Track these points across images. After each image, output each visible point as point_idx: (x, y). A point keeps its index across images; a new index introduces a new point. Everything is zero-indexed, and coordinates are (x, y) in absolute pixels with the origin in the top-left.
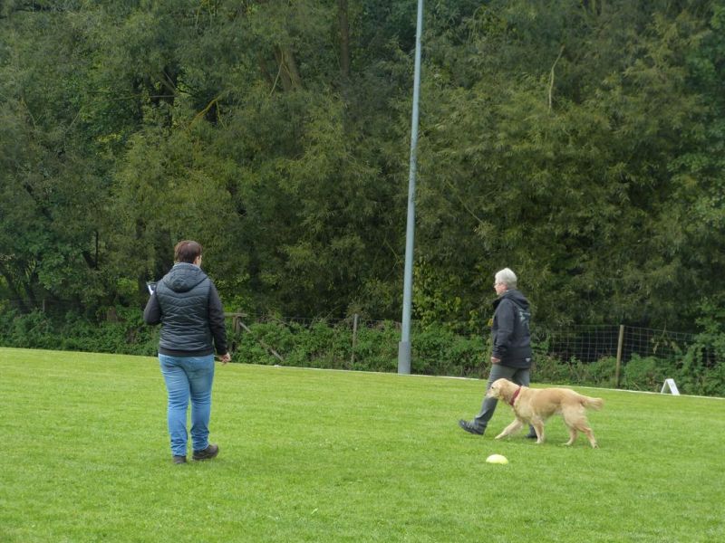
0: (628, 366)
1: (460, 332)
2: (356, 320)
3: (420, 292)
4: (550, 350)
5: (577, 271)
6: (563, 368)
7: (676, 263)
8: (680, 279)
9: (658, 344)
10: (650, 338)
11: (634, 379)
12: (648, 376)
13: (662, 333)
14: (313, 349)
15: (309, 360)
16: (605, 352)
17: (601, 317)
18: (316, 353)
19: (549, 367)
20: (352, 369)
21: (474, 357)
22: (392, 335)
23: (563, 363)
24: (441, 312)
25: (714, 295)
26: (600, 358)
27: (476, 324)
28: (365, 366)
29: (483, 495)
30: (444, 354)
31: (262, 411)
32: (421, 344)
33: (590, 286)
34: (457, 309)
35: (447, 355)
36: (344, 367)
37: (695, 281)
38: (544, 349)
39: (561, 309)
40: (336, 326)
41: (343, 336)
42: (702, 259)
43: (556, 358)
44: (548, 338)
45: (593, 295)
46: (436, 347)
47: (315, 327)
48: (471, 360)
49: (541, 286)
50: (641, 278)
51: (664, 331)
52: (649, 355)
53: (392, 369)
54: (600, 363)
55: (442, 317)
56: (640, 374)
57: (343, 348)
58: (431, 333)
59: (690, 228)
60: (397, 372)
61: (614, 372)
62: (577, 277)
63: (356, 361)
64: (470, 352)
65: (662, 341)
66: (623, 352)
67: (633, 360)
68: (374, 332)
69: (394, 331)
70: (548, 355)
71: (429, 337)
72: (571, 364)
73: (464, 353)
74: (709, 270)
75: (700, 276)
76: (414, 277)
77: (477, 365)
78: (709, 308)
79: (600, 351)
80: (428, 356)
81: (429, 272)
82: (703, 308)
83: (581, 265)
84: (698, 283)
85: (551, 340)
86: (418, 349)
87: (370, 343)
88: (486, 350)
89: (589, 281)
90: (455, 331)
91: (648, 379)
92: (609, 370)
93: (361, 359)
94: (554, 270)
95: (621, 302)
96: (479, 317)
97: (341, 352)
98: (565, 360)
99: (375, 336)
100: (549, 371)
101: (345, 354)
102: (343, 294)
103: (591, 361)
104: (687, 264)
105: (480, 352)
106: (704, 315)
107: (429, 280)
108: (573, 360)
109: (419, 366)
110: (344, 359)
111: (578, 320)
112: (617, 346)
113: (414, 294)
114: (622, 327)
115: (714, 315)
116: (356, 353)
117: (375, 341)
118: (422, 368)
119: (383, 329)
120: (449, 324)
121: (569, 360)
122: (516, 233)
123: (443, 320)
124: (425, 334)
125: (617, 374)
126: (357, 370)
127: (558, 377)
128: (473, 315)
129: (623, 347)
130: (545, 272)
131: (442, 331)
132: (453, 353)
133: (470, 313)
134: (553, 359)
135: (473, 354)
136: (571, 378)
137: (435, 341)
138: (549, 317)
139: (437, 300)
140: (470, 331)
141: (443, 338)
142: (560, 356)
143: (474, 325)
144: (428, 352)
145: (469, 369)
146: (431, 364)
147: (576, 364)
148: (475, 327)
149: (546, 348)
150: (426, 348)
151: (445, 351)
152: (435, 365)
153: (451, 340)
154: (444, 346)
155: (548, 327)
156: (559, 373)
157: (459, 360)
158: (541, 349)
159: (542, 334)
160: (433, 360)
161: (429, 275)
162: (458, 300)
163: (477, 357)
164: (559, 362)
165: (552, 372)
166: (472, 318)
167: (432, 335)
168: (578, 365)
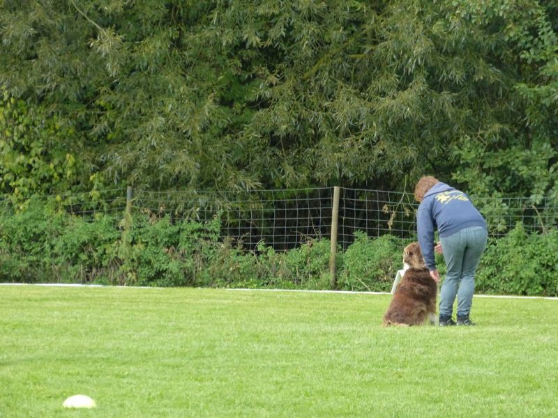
0: (349, 252)
1: (76, 210)
3: (8, 149)
4: (223, 232)
5: (263, 103)
6: (247, 261)
7: (419, 84)
8: (425, 108)
9: (394, 215)
10: (381, 205)
11: (358, 272)
12: (381, 266)
13: (401, 195)
16: (311, 231)
17: (304, 176)
19: (222, 261)
21: (100, 250)
23: (246, 252)
24: (43, 180)
25: (481, 132)
26: (305, 241)
27: (102, 196)
30: (52, 247)
32: (13, 232)
33: (284, 127)
34: (69, 173)
35: (56, 250)
37: (449, 111)
38: (213, 232)
39: (239, 166)
42: (458, 76)
43: (234, 245)
44: (220, 213)
45: (289, 141)
46: (37, 238)
48: (95, 255)
49: (204, 130)
50: (364, 111)
51: (405, 193)
52: (382, 233)
54: (305, 248)
55: (47, 186)
56: (369, 264)
58: (28, 214)
59: (437, 28)
61: (327, 263)
62: (261, 112)
64: (94, 241)
65: (400, 209)
66: (339, 230)
67: (356, 243)
70: (220, 240)
71: (25, 221)
72: (258, 253)
73: (84, 244)
74: (472, 91)
75: (457, 103)
77: (105, 263)
78: (473, 155)
79: (305, 231)
80: (26, 252)
81: (21, 114)
82: (464, 153)
83: (268, 94)
84: (453, 116)
85: (223, 217)
86: (9, 241)
88: (120, 238)
89: (281, 118)
90: (68, 209)
91: (381, 272)
92: (319, 261)
94: (225, 102)
95: (334, 150)
96: (105, 185)
98: (247, 248)
100: (223, 268)
103: (290, 247)
104: (435, 83)
105: (110, 241)
106: (467, 165)
107: (21, 127)
108: (261, 247)
109: (11, 269)
111: (267, 182)
112: (329, 221)
114: (336, 189)
115: (482, 165)
118: (17, 273)
120: (58, 198)
121: (254, 247)
122: (158, 44)
123: (47, 191)
124: (19, 217)
125: (332, 265)
127: (238, 276)
128: (96, 182)
129: (340, 221)
130: (209, 105)
131: (47, 211)
132: (66, 244)
133: (91, 178)
134: (229, 248)
135: (99, 245)
136: (259, 277)
137: (36, 227)
138: (219, 179)
139: (36, 159)
140: (92, 209)
141: (48, 221)
142: (240, 242)
143: (98, 198)
144: (26, 246)
145: (94, 270)
146: (31, 266)
147: (266, 253)
148: (101, 201)
149: (216, 230)
150: (22, 239)
151: (53, 242)
152: (38, 266)
153: (63, 225)
154: (51, 234)
155: (219, 195)
156: (239, 269)
157: (77, 256)
158: (208, 232)
159: (209, 208)
160: (34, 258)
161: (20, 120)
162: (70, 159)
163: (105, 249)
164: (238, 250)
165: (228, 269)
166: (95, 187)
167: (31, 218)
168: (269, 254)
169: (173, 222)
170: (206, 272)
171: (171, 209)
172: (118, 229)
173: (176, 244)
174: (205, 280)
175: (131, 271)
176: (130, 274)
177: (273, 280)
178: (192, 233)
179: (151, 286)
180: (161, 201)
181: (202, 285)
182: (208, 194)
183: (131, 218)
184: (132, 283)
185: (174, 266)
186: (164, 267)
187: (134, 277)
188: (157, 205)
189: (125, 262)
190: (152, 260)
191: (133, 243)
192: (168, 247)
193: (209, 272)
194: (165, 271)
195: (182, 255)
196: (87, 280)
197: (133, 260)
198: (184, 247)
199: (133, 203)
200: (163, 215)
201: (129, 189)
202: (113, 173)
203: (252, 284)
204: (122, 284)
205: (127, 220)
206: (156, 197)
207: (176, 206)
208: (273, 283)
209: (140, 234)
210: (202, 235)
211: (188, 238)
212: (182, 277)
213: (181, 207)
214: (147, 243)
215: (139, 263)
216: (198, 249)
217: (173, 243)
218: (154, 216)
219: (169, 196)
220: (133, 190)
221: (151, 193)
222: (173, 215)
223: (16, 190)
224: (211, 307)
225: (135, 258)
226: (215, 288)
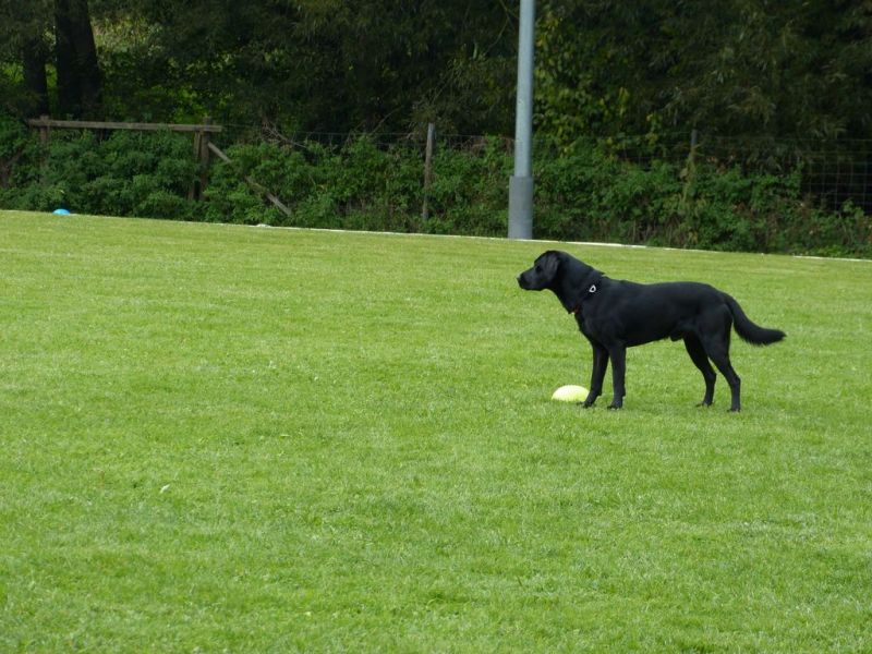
1: (630, 155)
2: (429, 136)
3: (550, 80)
4: (804, 188)
6: (827, 224)
14: (348, 193)
15: (342, 213)
18: (354, 200)
19: (801, 223)
20: (424, 232)
21: (657, 204)
22: (500, 164)
23: (829, 214)
24: (593, 118)
27: (660, 140)
28: (448, 224)
29: (503, 460)
30: (600, 198)
31: (176, 310)
32: (555, 179)
34: (622, 111)
35: (605, 202)
36: (409, 229)
38: (791, 187)
39: (826, 107)
40: (392, 147)
41: (404, 167)
43: (816, 204)
44: (800, 165)
46: (584, 186)
47: (351, 150)
48: (650, 209)
49: (783, 65)
53: (499, 229)
55: (596, 126)
57: (405, 191)
58: (574, 158)
60: (506, 235)
62: (854, 46)
63: (430, 215)
64: (648, 194)
68: (465, 159)
69: (504, 157)
70: (800, 198)
71: (570, 167)
72: (843, 214)
73: (637, 195)
76: (536, 49)
77: (662, 219)
80: (568, 203)
81: (567, 39)
83: (861, 22)
85: (804, 171)
86: (550, 189)
87: (457, 179)
88: (680, 191)
90: (620, 153)
93: (440, 211)
94: (811, 32)
96: (665, 126)
97: (403, 199)
98: (833, 206)
99: (467, 167)
100: (801, 231)
101: (409, 202)
102: (406, 87)
105: (669, 193)
107: (566, 55)
108: (846, 208)
109: (551, 223)
110: (409, 211)
113: (537, 84)
116: (431, 199)
117: (468, 175)
118: (557, 228)
119: (482, 153)
120: (610, 141)
121: (839, 207)
123: (598, 133)
124: (563, 162)
126: (433, 232)
127: (819, 242)
128: (654, 123)
130: (787, 35)
131: (596, 156)
132: (616, 196)
133: (648, 118)
134: (809, 207)
135: (656, 198)
136: (844, 243)
137: (583, 174)
138: (799, 123)
139: (583, 93)
140: (650, 155)
141: (597, 168)
142: (823, 200)
143: (657, 142)
144: (570, 196)
145: (649, 228)
146: (575, 220)
147: (853, 215)
148: (660, 145)
149: (796, 185)
150: (565, 188)
151: (602, 193)
152: (583, 220)
153: (614, 172)
154: (600, 183)
155: (800, 144)
156: (820, 232)
157: (629, 211)
158: (785, 187)
159: (787, 159)
160: (579, 211)
161: (566, 46)
162: (624, 94)
163: (662, 204)
164: (820, 211)
165: (808, 232)
166: (653, 129)
167: (577, 163)
168: (857, 217)
169: (745, 175)
170: (781, 234)
171: (741, 158)
172: (679, 180)
173: (746, 201)
174: (780, 245)
175: (691, 230)
176: (690, 234)
177: (862, 247)
178: (767, 187)
179: (716, 250)
180: (731, 147)
181: (775, 250)
182: (787, 143)
183: (693, 168)
184: (692, 245)
185: (742, 226)
186: (731, 227)
187: (695, 238)
188: (726, 153)
189: (686, 219)
190: (718, 217)
191: (697, 197)
192: (737, 204)
193: (785, 235)
194: (732, 232)
195: (755, 213)
196: (639, 240)
197: (695, 218)
198: (756, 204)
199: (698, 150)
200: (732, 165)
201: (694, 133)
202: (673, 111)
203: (835, 251)
204: (681, 247)
205: (689, 170)
206: (724, 143)
207: (749, 154)
208: (861, 252)
209: (705, 186)
210: (779, 190)
211: (762, 194)
212: (751, 240)
213: (754, 158)
214: (713, 197)
215: (702, 222)
216: (773, 207)
217: (743, 199)
218: (723, 166)
219: (741, 143)
220: (698, 136)
221: (719, 139)
222: (745, 166)
223: (561, 130)
224: (767, 277)
225: (697, 215)
226: (791, 254)
